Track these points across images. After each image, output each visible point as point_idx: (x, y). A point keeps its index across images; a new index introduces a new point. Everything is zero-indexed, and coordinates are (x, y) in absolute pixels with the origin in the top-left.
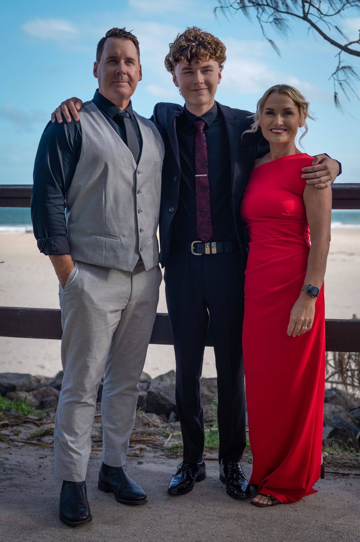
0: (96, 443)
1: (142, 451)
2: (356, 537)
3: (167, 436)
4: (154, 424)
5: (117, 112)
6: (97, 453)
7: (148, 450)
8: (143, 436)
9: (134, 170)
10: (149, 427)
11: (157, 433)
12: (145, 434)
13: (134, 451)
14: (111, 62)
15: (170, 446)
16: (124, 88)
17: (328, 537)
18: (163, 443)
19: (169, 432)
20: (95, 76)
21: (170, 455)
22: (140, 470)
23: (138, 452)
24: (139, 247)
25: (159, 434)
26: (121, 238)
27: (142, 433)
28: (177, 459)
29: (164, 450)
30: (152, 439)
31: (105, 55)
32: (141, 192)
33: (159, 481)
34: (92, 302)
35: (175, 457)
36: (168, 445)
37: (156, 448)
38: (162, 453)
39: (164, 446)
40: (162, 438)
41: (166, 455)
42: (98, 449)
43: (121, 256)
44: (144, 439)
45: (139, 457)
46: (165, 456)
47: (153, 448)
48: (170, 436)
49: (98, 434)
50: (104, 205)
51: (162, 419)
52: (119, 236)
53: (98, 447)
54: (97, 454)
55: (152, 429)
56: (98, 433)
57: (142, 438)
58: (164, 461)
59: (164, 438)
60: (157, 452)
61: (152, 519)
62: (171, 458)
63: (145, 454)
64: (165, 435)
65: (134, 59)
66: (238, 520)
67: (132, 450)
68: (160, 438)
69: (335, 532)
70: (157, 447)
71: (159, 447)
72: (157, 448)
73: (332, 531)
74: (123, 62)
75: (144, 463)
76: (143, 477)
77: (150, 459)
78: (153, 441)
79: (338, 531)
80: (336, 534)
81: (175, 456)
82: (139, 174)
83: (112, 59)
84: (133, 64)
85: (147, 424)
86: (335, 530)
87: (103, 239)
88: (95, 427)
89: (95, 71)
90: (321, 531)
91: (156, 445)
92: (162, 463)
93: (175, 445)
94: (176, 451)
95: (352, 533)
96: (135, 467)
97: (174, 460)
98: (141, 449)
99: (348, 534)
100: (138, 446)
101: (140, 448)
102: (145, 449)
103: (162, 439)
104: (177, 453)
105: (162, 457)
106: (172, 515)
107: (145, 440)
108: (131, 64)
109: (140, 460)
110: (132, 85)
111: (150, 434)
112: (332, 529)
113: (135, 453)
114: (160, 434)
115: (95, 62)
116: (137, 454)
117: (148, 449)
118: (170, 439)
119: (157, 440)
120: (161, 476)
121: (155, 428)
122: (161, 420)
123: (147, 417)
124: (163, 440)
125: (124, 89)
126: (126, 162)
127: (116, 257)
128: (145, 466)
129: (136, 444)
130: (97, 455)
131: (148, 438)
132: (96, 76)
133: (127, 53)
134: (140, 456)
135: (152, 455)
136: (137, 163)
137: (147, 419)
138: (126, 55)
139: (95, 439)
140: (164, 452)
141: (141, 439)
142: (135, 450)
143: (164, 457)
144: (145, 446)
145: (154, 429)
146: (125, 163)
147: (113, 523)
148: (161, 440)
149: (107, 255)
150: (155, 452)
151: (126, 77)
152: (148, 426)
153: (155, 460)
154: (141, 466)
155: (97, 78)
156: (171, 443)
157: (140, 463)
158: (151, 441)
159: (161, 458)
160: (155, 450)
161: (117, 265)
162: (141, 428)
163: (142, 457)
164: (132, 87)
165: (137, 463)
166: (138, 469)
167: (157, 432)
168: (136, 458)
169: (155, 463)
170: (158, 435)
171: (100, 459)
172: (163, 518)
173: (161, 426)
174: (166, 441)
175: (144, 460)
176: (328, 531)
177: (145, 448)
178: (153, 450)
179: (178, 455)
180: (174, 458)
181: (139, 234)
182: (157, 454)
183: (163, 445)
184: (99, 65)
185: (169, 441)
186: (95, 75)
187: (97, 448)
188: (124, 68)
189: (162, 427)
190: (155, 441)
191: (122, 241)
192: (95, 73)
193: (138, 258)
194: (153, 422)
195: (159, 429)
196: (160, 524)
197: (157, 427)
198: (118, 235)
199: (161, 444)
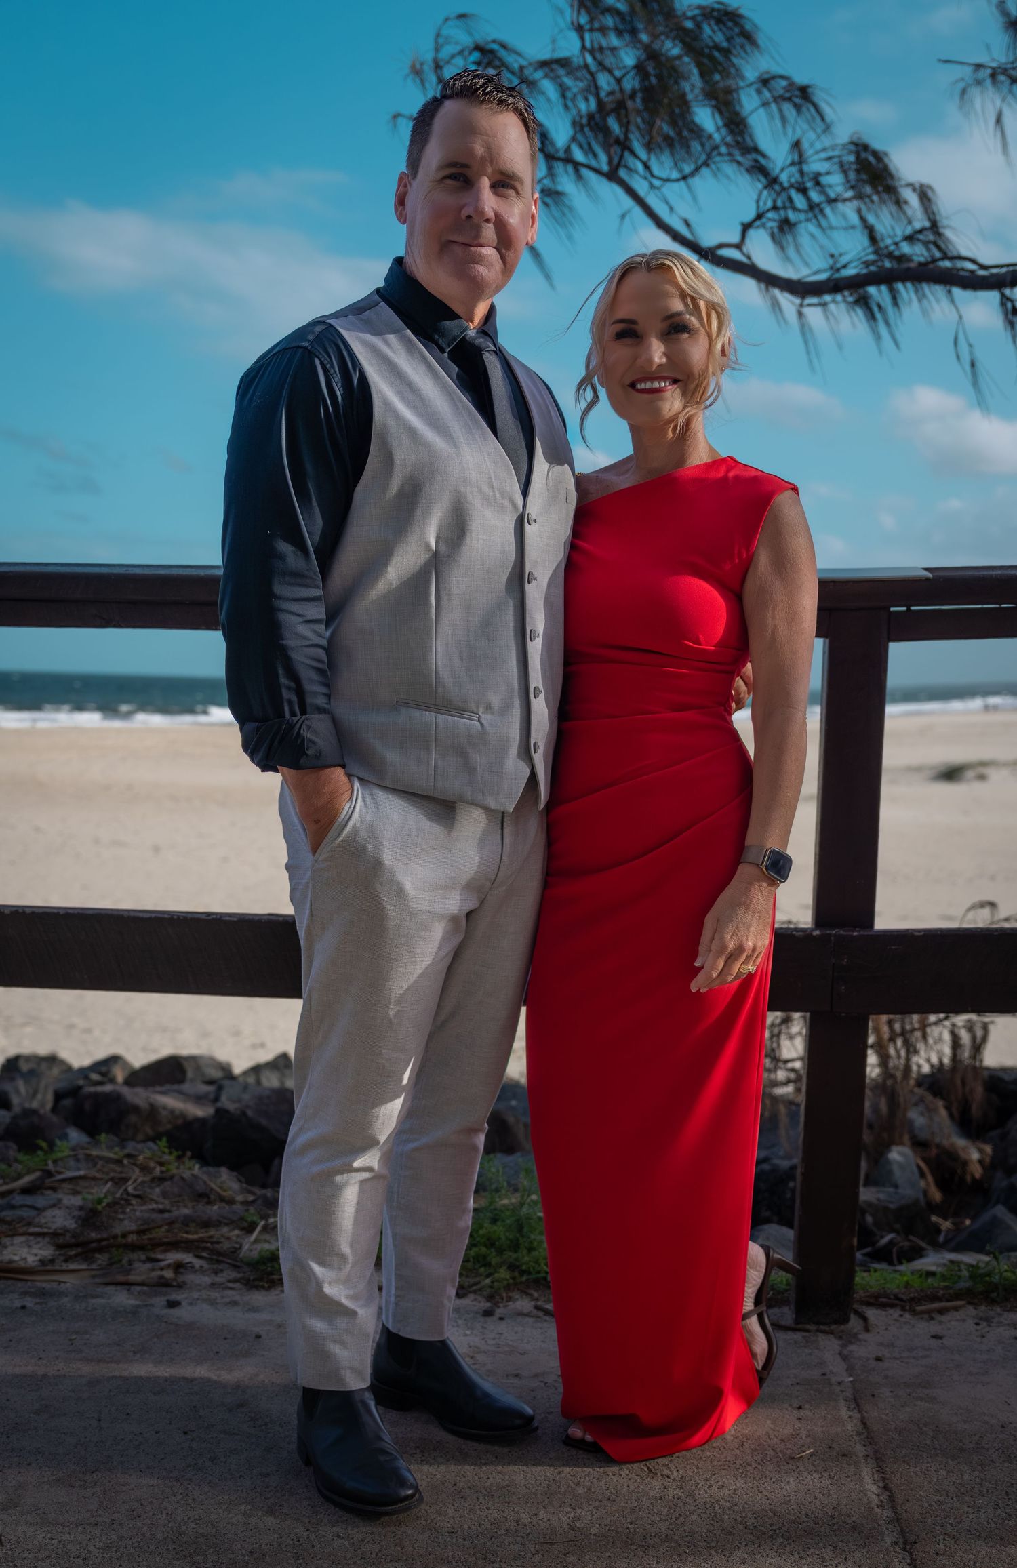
0: (62, 1252)
1: (182, 1270)
2: (729, 1492)
3: (250, 1229)
4: (224, 1194)
5: (462, 333)
6: (61, 1280)
7: (197, 1266)
8: (188, 1229)
9: (518, 514)
10: (209, 1203)
11: (226, 1221)
12: (194, 1224)
13: (159, 1273)
14: (449, 182)
15: (255, 1255)
16: (481, 265)
17: (658, 1495)
18: (237, 1246)
19: (255, 1218)
20: (399, 219)
21: (254, 1280)
22: (171, 1323)
23: (168, 1274)
24: (532, 739)
25: (230, 1223)
26: (480, 714)
27: (187, 1221)
28: (272, 1290)
29: (239, 1267)
30: (211, 1237)
31: (434, 155)
32: (536, 579)
33: (217, 1353)
34: (400, 892)
35: (266, 1285)
36: (251, 1251)
37: (219, 1262)
38: (234, 1275)
39: (241, 1256)
40: (237, 1232)
41: (242, 1281)
42: (65, 1266)
43: (480, 766)
44: (190, 1236)
45: (174, 1286)
46: (241, 1283)
47: (210, 1260)
48: (259, 1229)
49: (73, 1226)
50: (434, 617)
51: (243, 1179)
52: (475, 710)
53: (66, 1261)
54: (60, 1282)
55: (215, 1208)
56: (72, 1222)
57: (185, 1235)
58: (237, 1298)
59: (243, 1232)
60: (222, 1271)
61: (189, 1466)
62: (257, 1288)
63: (190, 1278)
64: (246, 1224)
65: (519, 178)
66: (423, 1458)
67: (153, 1270)
68: (231, 1234)
69: (674, 1480)
70: (221, 1258)
71: (225, 1260)
72: (223, 1262)
73: (668, 1477)
74: (485, 182)
75: (184, 1303)
76: (177, 1343)
77: (200, 1291)
78: (212, 1243)
79: (682, 1477)
80: (677, 1486)
81: (267, 1282)
82: (530, 524)
83: (453, 170)
84: (517, 193)
85: (204, 1196)
86: (675, 1474)
87: (430, 716)
88: (68, 1208)
89: (401, 202)
90: (638, 1481)
91: (219, 1254)
92: (230, 1303)
93: (268, 1253)
94: (269, 1269)
95: (718, 1482)
96: (157, 1316)
97: (264, 1293)
98: (178, 1267)
99: (709, 1484)
100: (173, 1257)
101: (174, 1263)
102: (189, 1265)
103: (238, 1236)
104: (272, 1274)
105: (231, 1285)
106: (247, 1450)
107: (192, 1241)
108: (511, 192)
109: (174, 1296)
110: (508, 259)
111: (206, 1224)
112: (666, 1472)
113: (162, 1277)
114: (233, 1222)
115: (403, 173)
116: (166, 1278)
117: (197, 1263)
118: (257, 1236)
119: (222, 1240)
120: (226, 1339)
121: (223, 1204)
122: (240, 1181)
123: (205, 1177)
124: (239, 1240)
125: (481, 267)
126: (496, 490)
127: (468, 767)
128: (184, 1314)
129: (165, 1251)
130: (59, 1285)
131: (202, 1234)
132: (402, 218)
133: (500, 156)
134: (175, 1284)
135: (207, 1280)
136: (525, 492)
137: (205, 1183)
138: (496, 163)
139: (61, 1241)
140: (239, 1273)
141: (182, 1237)
142: (162, 1269)
143: (238, 1285)
144: (191, 1255)
145: (219, 1208)
146: (493, 491)
147: (81, 1481)
148: (234, 1238)
149: (440, 762)
150: (216, 1273)
151: (489, 232)
152: (205, 1200)
153: (214, 1294)
154: (175, 1312)
155: (404, 223)
156: (259, 1247)
157: (173, 1304)
158: (207, 1242)
159: (231, 1289)
160: (215, 1266)
161: (469, 793)
162: (186, 1206)
163: (181, 1286)
164: (508, 265)
165: (165, 1303)
166: (166, 1322)
167: (225, 1218)
168: (164, 1289)
169: (212, 1303)
170: (227, 1224)
171: (67, 1296)
172: (221, 1462)
173: (240, 1198)
174: (246, 1240)
175: (183, 1296)
176: (657, 1481)
177: (190, 1263)
178: (212, 1266)
179: (273, 1279)
180: (263, 1287)
181: (532, 701)
182: (220, 1279)
183: (238, 1252)
184: (415, 184)
185: (256, 1241)
186: (401, 214)
187: (64, 1264)
188: (489, 201)
189: (243, 1203)
190: (218, 1243)
191: (484, 722)
192: (401, 207)
193: (526, 772)
194: (218, 1190)
195: (234, 1207)
196: (210, 1478)
197: (230, 1202)
198: (472, 705)
199: (233, 1250)
